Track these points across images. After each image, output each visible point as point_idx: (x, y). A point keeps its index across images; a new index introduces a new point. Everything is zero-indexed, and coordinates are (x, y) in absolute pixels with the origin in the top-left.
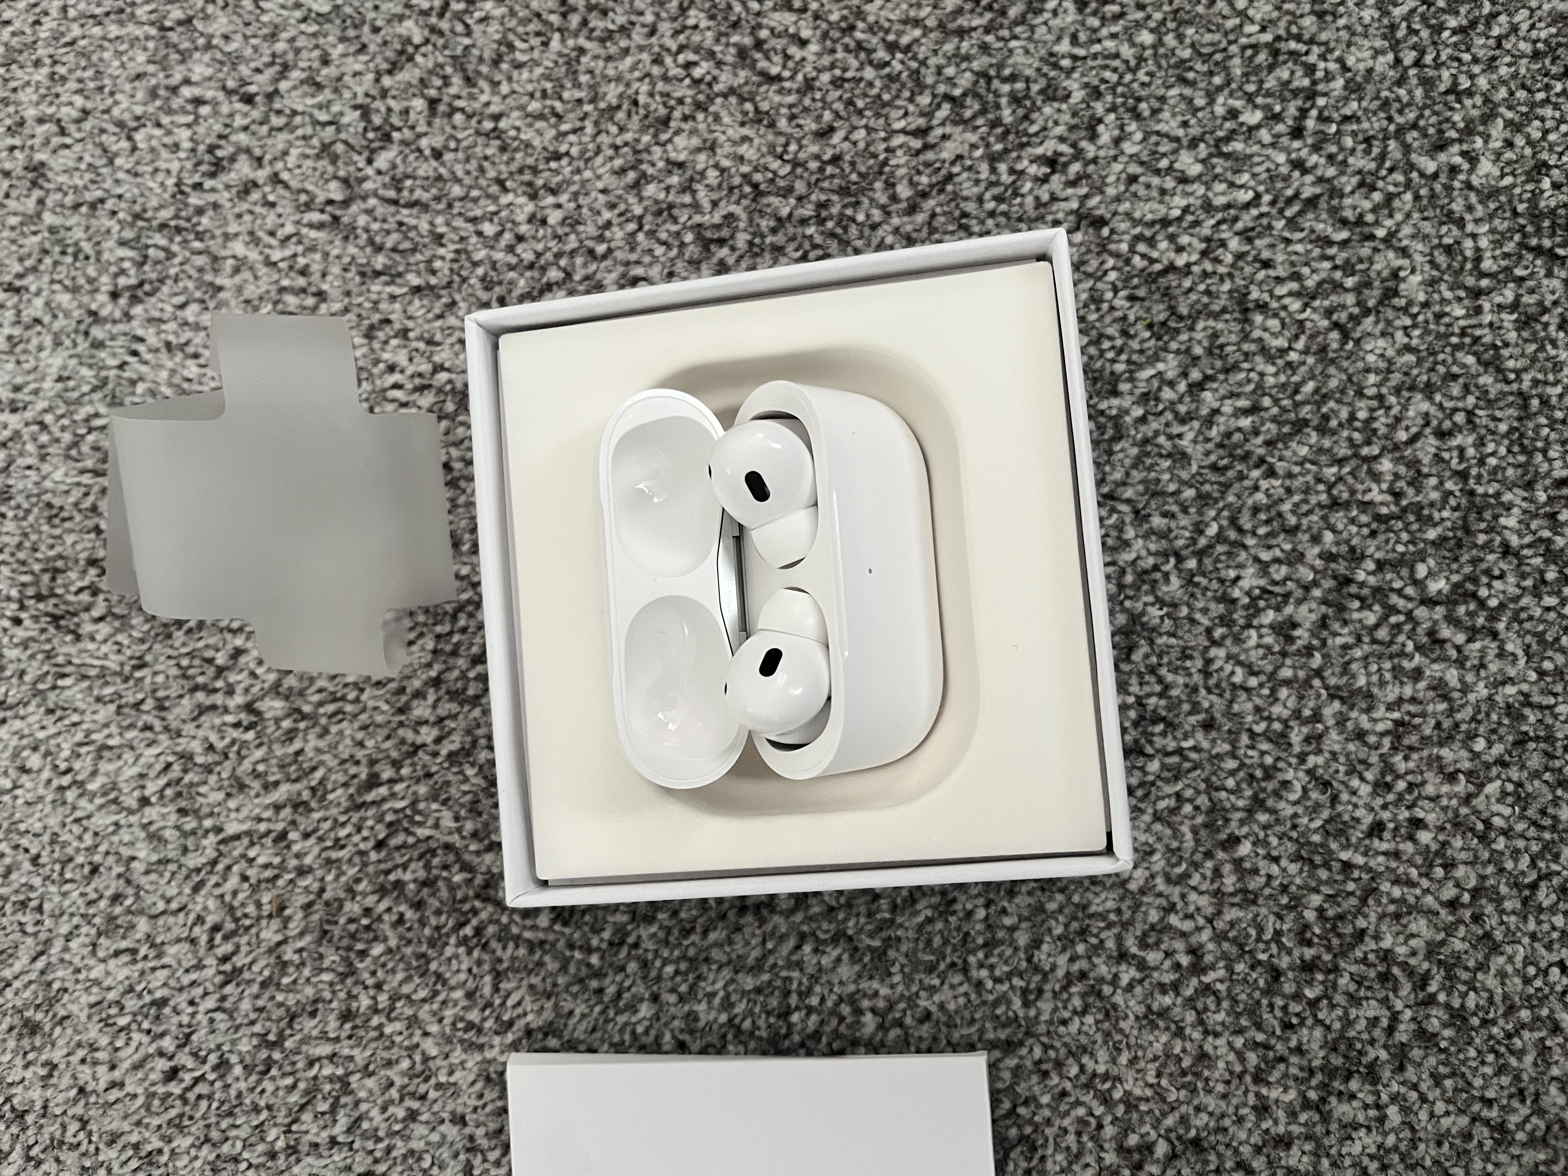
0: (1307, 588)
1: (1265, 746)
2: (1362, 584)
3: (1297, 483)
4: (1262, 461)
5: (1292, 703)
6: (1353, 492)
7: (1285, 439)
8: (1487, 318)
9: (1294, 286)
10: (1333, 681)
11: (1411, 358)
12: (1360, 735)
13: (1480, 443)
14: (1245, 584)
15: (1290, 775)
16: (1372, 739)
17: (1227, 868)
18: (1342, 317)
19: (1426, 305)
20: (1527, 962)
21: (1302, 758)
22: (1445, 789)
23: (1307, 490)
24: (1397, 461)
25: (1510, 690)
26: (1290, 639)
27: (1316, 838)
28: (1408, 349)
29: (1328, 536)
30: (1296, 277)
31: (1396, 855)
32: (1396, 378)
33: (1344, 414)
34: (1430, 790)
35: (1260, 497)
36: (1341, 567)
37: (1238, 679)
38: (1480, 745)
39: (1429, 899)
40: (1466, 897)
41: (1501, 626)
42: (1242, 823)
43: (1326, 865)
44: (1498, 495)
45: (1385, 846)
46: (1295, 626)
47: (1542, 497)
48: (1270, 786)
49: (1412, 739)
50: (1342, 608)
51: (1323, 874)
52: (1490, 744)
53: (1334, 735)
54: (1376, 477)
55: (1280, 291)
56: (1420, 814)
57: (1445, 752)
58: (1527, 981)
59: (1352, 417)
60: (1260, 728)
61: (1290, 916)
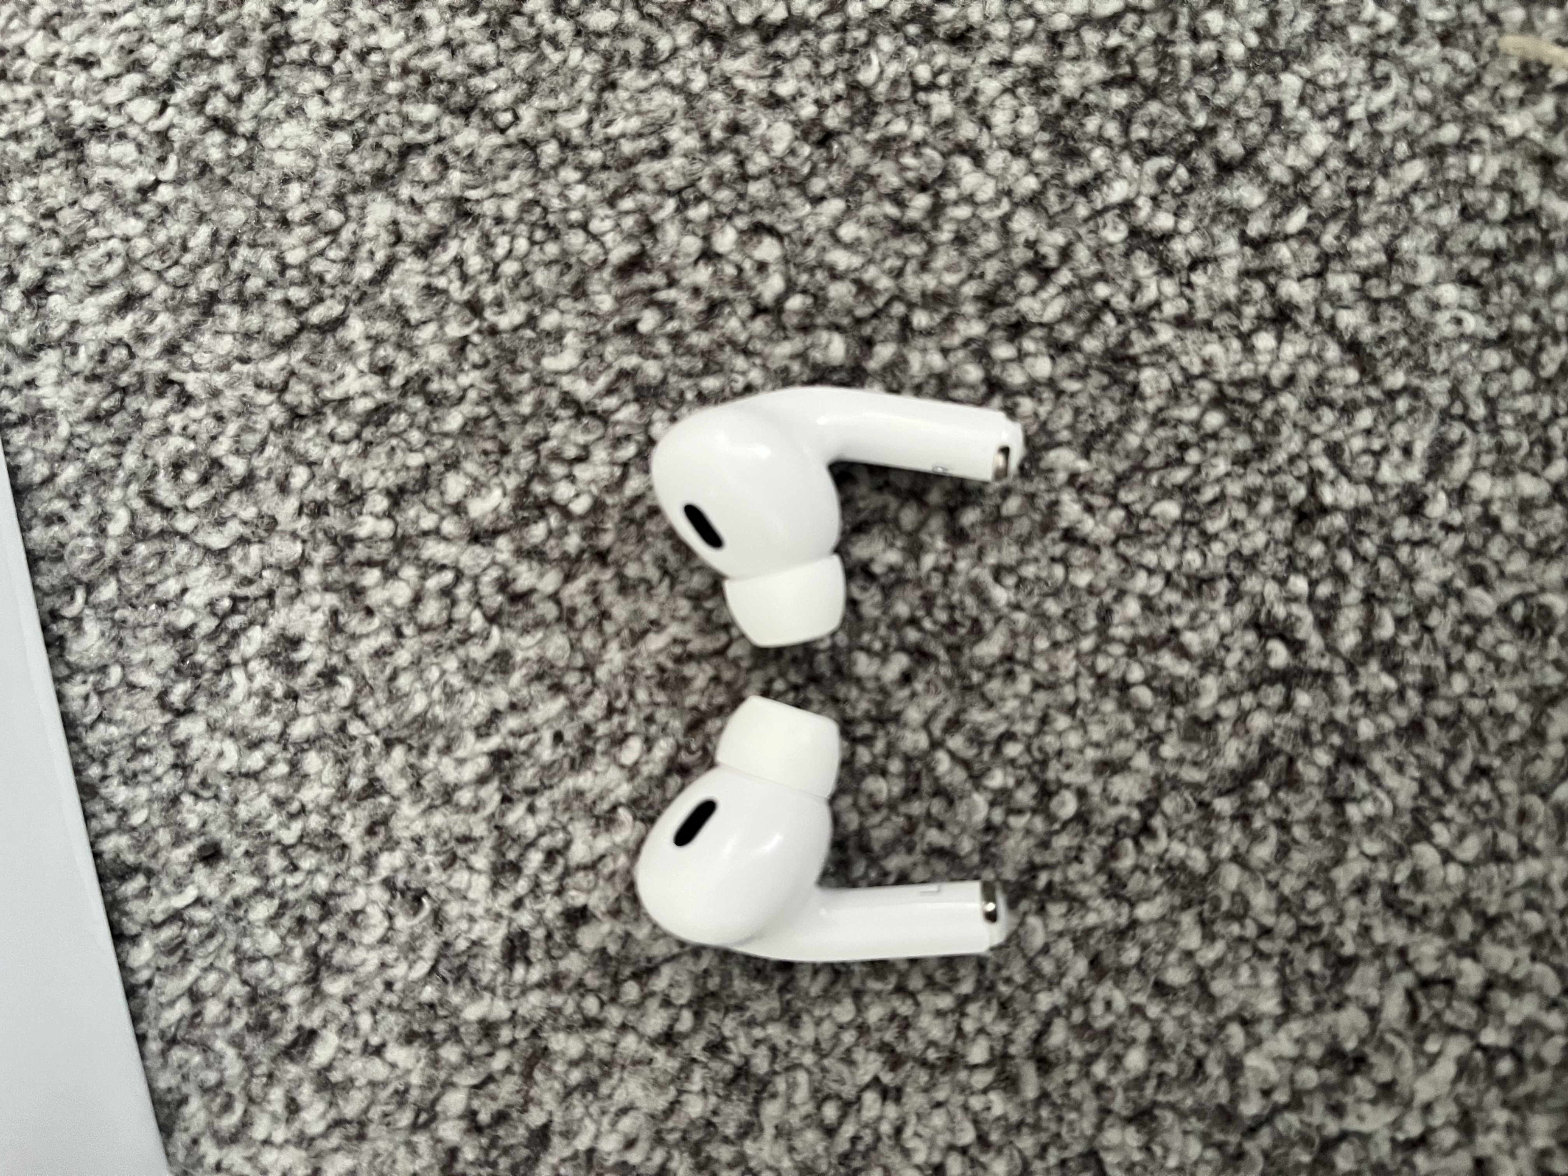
0: (295, 572)
1: (307, 862)
2: (372, 539)
3: (229, 402)
4: (165, 383)
5: (330, 774)
6: (317, 388)
7: (190, 333)
8: (437, 35)
9: (135, 79)
10: (381, 718)
11: (343, 138)
12: (448, 794)
13: (487, 242)
14: (197, 598)
15: (357, 901)
16: (465, 797)
17: (305, 1093)
18: (217, 105)
19: (339, 46)
20: (820, 1097)
21: (369, 861)
22: (602, 843)
23: (246, 408)
24: (368, 317)
25: (655, 642)
26: (293, 669)
27: (429, 993)
28: (333, 125)
29: (300, 475)
30: (138, 66)
31: (555, 982)
32: (330, 179)
33: (267, 263)
34: (579, 853)
35: (175, 442)
36: (335, 521)
37: (229, 763)
38: (632, 750)
39: (630, 1043)
40: (686, 1021)
41: (606, 540)
42: (308, 1004)
43: (454, 1035)
44: (531, 321)
45: (536, 974)
46: (295, 642)
47: (605, 303)
48: (329, 928)
49: (526, 777)
50: (356, 592)
51: (451, 1053)
52: (649, 743)
53: (407, 810)
54: (346, 350)
55: (113, 95)
56: (576, 898)
57: (584, 780)
58: (830, 1132)
59: (283, 267)
60: (289, 836)
61: (422, 1140)
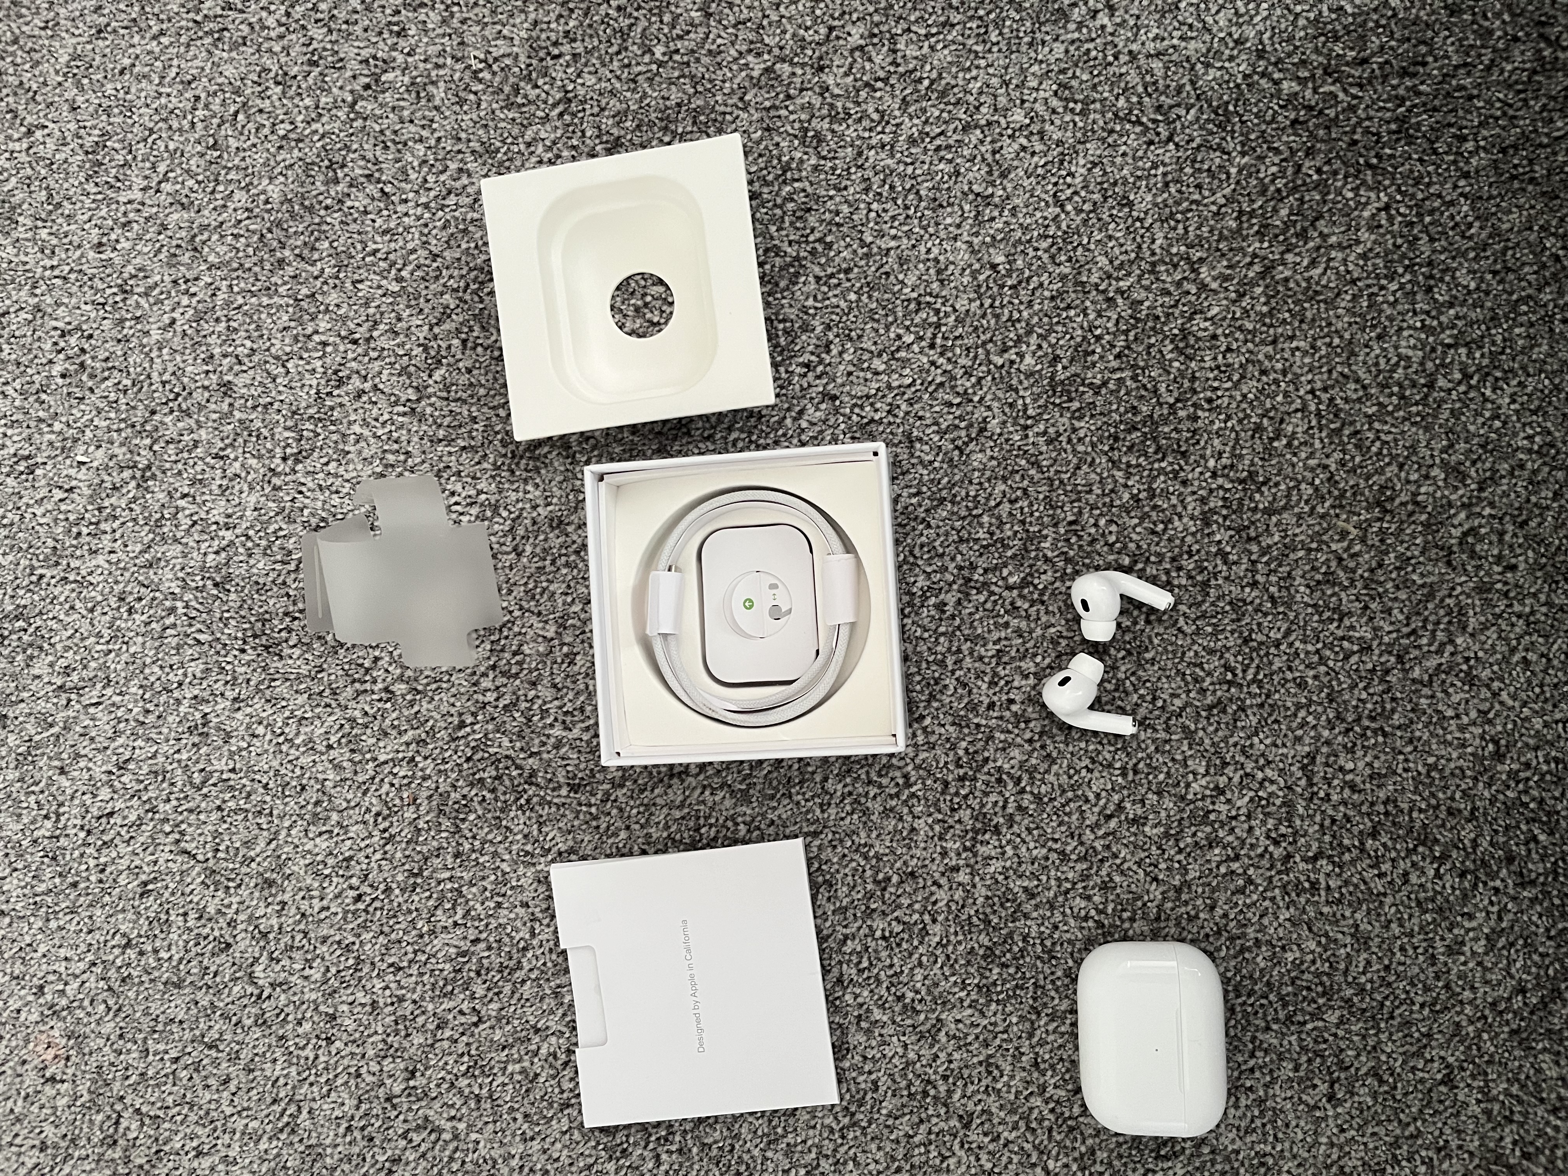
0: (950, 585)
1: (934, 668)
2: (977, 581)
3: (942, 531)
4: (924, 520)
5: (946, 644)
6: (970, 533)
7: (935, 508)
8: (1031, 440)
9: (935, 428)
10: (966, 632)
11: (994, 463)
12: (981, 658)
13: (1031, 505)
14: (919, 585)
15: (947, 682)
16: (986, 660)
17: (919, 732)
18: (959, 443)
19: (1000, 435)
20: (1070, 767)
21: (953, 672)
22: (1024, 682)
23: (947, 534)
24: (991, 516)
25: (1053, 630)
26: (944, 612)
27: (962, 713)
28: (992, 458)
29: (959, 557)
30: (936, 423)
31: (1001, 718)
32: (988, 474)
33: (963, 493)
34: (1016, 684)
35: (924, 539)
36: (966, 573)
37: (918, 634)
38: (1038, 659)
39: (1018, 740)
40: (1036, 737)
41: (1045, 598)
42: (925, 708)
43: (968, 726)
44: (1040, 531)
45: (995, 714)
46: (945, 605)
47: (1062, 531)
48: (937, 688)
49: (1005, 659)
50: (968, 594)
51: (966, 731)
52: (1044, 658)
53: (968, 659)
54: (981, 525)
55: (928, 431)
56: (1012, 696)
57: (1022, 664)
58: (1070, 777)
59: (967, 495)
60: (931, 659)
61: (952, 753)
